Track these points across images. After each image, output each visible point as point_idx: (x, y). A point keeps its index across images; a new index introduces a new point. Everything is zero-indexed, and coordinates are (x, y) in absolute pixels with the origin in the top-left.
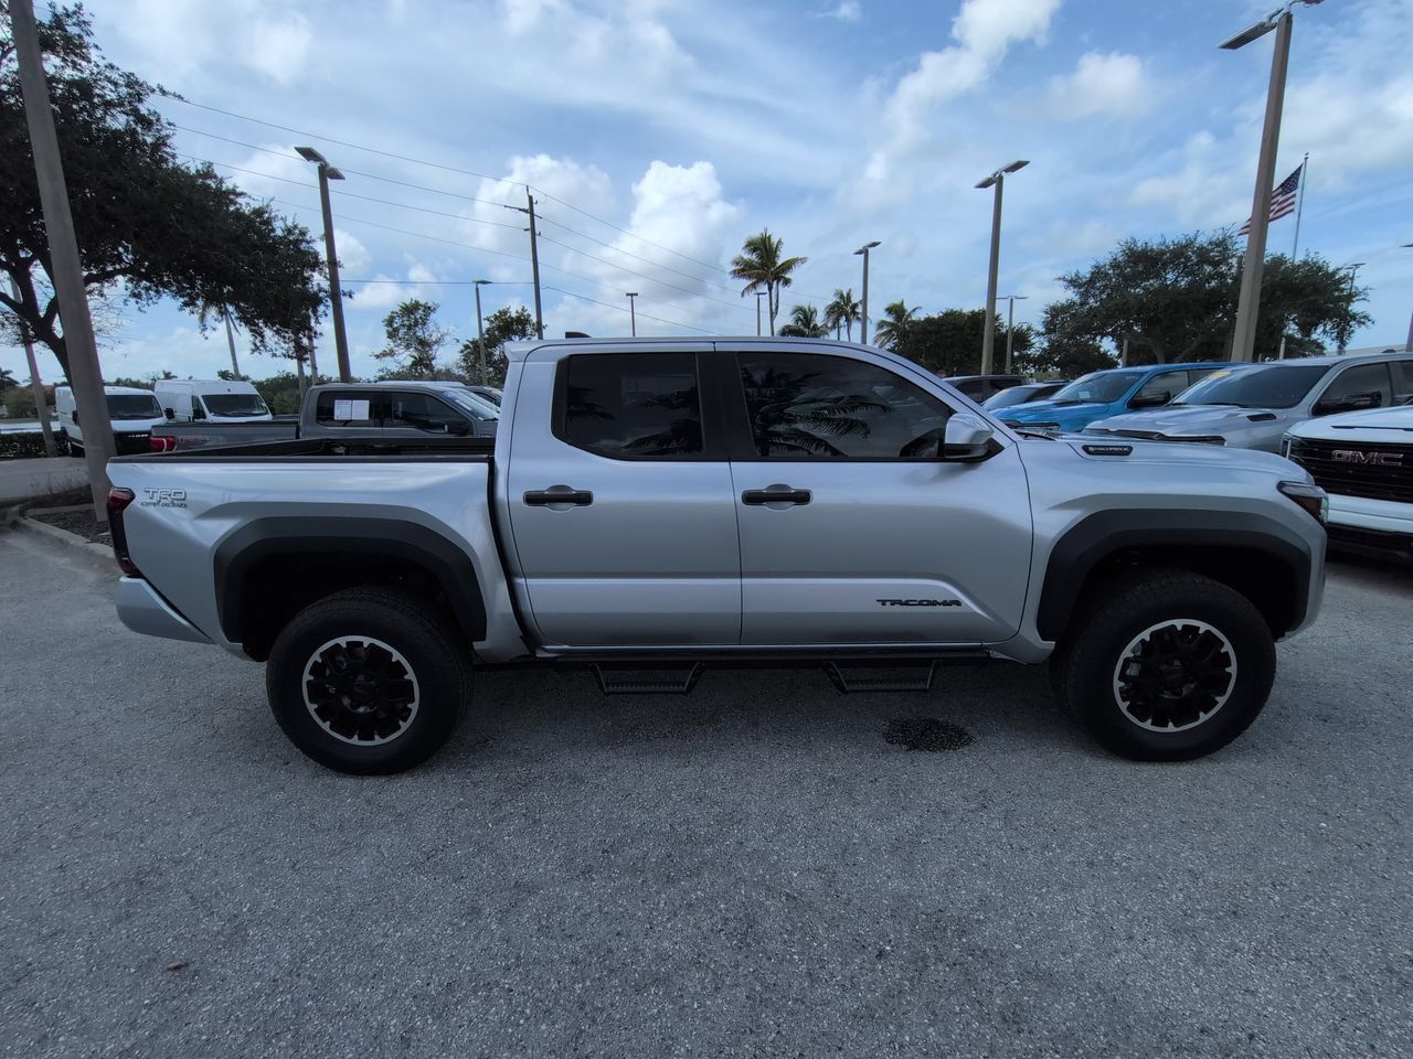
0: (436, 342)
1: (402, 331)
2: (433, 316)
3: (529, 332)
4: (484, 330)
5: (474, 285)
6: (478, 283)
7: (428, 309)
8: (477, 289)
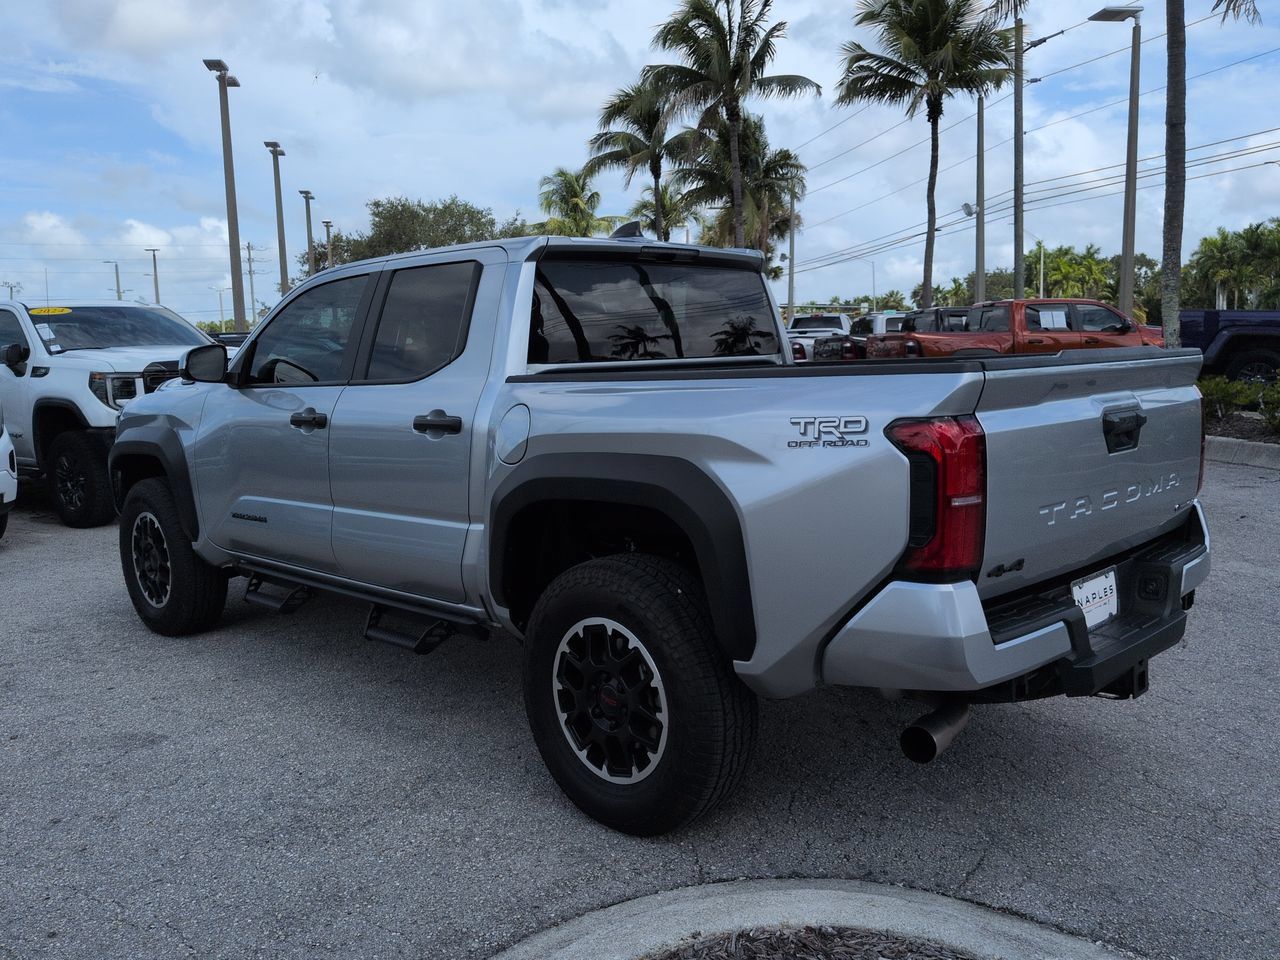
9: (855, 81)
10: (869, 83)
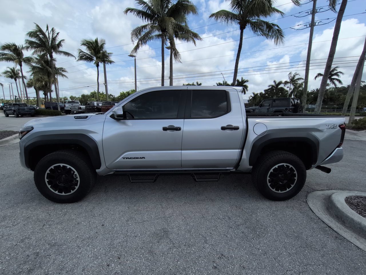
9: (81, 56)
10: (84, 57)
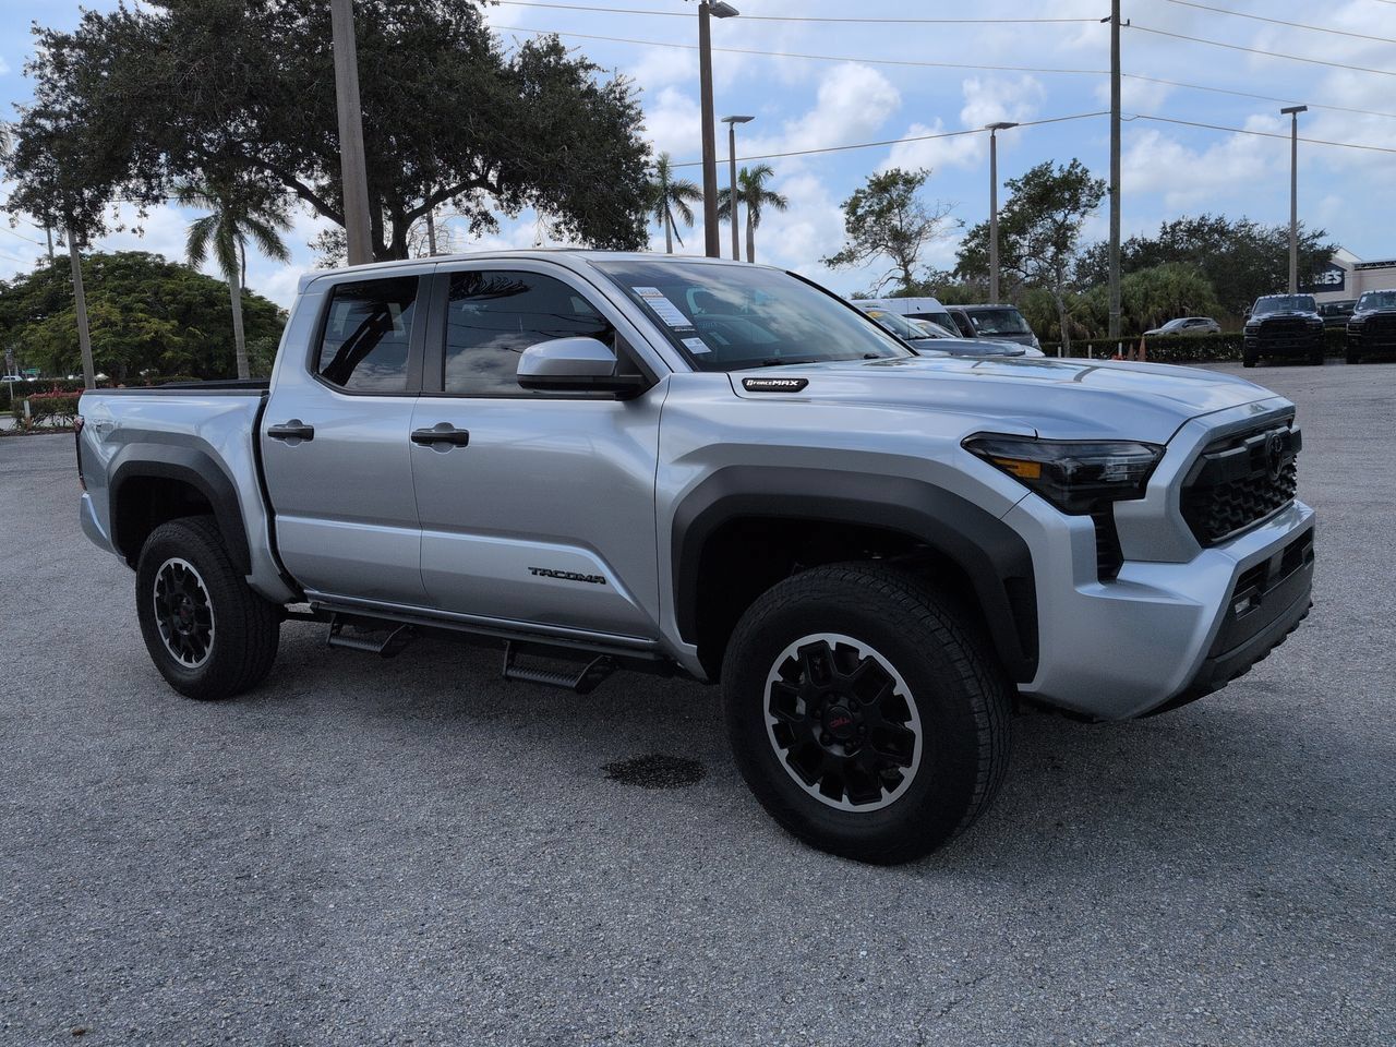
0: (919, 233)
1: (870, 220)
2: (918, 192)
3: (1084, 199)
4: (1001, 206)
5: (990, 131)
6: (995, 127)
7: (910, 182)
8: (993, 138)
